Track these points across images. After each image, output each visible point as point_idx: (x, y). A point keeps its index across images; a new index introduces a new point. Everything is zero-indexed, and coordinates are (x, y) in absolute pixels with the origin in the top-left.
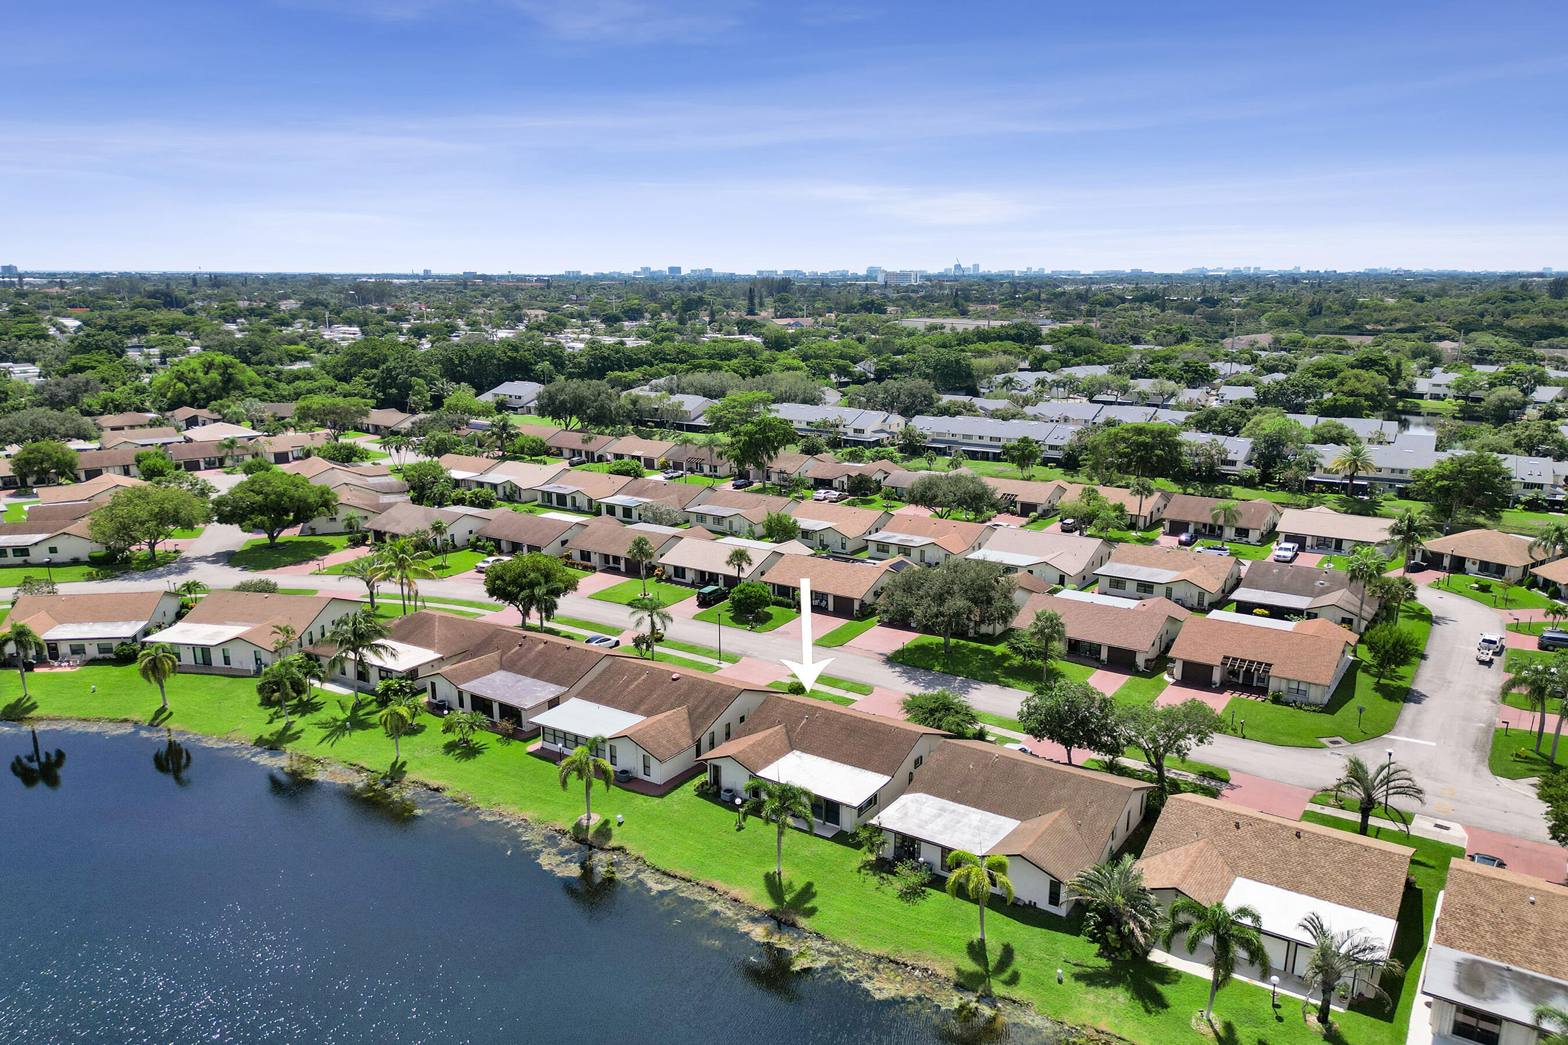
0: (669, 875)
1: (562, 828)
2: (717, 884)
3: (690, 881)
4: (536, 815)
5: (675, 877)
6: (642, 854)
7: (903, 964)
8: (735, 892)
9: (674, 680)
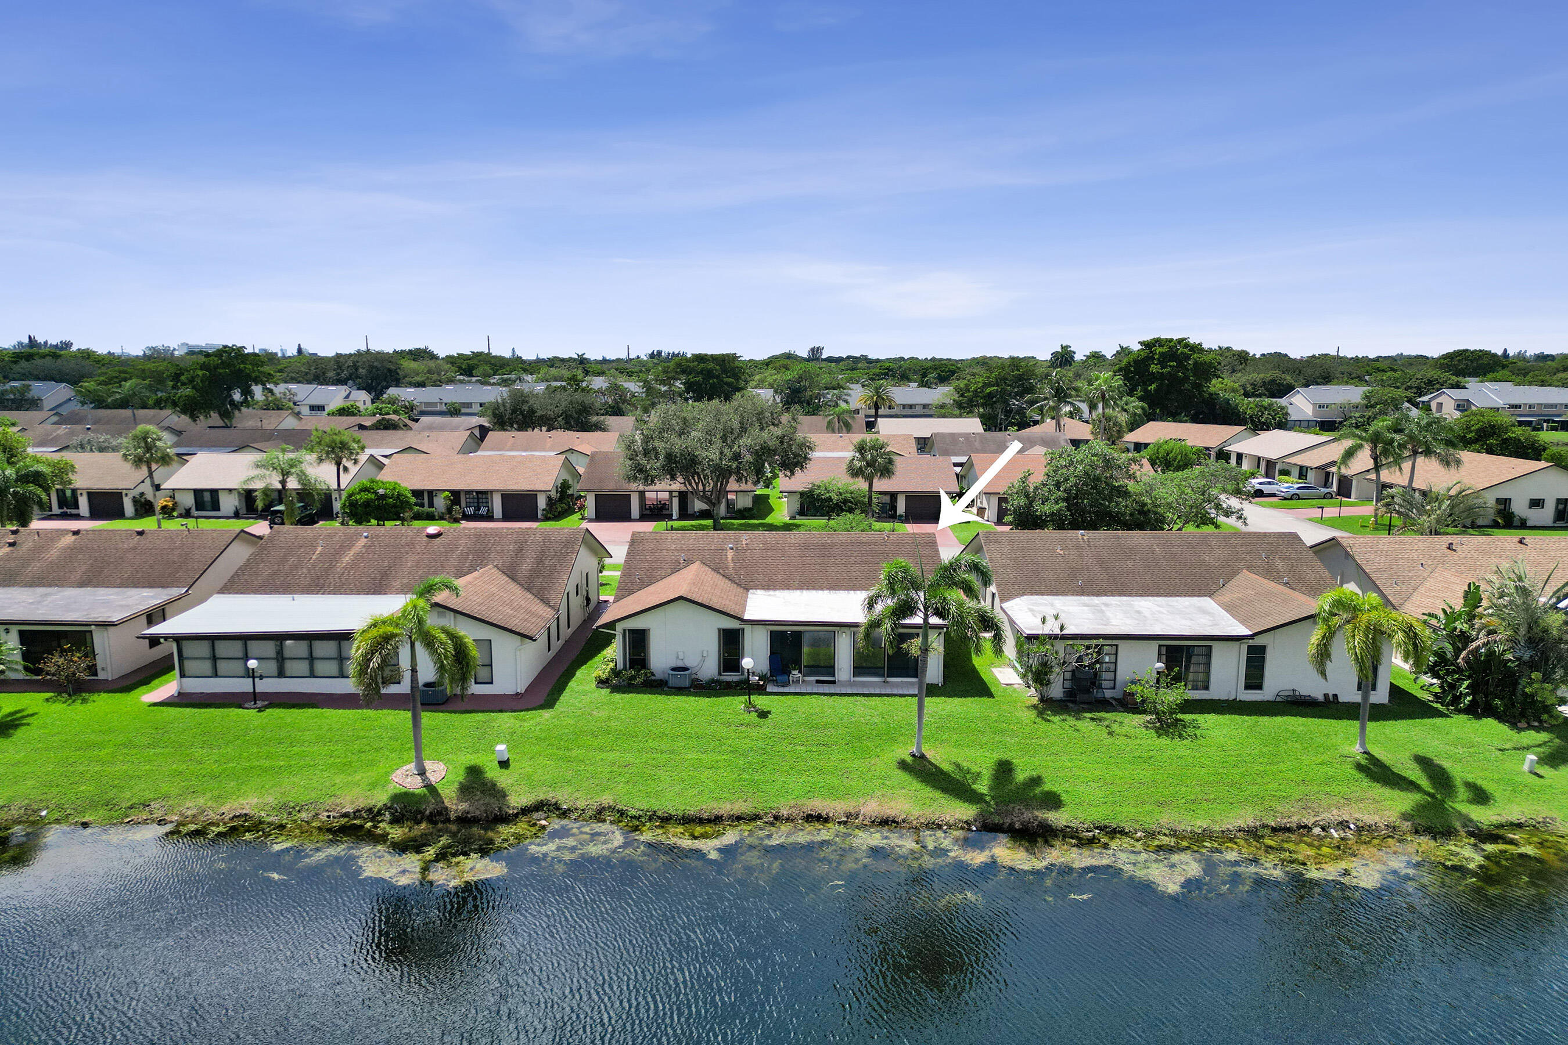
0: (701, 821)
1: (362, 803)
2: (819, 805)
3: (756, 817)
4: (270, 800)
5: (717, 819)
6: (607, 799)
7: (1300, 827)
8: (872, 808)
9: (431, 536)
